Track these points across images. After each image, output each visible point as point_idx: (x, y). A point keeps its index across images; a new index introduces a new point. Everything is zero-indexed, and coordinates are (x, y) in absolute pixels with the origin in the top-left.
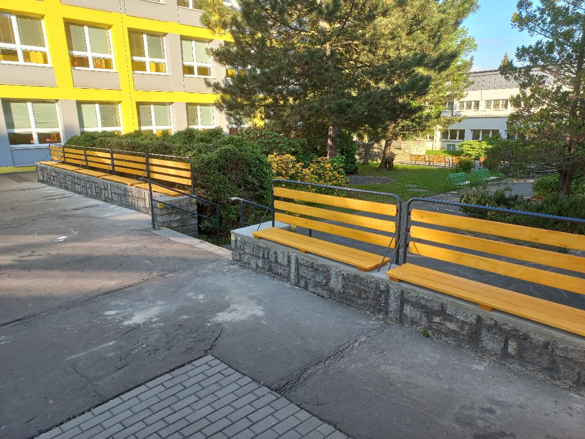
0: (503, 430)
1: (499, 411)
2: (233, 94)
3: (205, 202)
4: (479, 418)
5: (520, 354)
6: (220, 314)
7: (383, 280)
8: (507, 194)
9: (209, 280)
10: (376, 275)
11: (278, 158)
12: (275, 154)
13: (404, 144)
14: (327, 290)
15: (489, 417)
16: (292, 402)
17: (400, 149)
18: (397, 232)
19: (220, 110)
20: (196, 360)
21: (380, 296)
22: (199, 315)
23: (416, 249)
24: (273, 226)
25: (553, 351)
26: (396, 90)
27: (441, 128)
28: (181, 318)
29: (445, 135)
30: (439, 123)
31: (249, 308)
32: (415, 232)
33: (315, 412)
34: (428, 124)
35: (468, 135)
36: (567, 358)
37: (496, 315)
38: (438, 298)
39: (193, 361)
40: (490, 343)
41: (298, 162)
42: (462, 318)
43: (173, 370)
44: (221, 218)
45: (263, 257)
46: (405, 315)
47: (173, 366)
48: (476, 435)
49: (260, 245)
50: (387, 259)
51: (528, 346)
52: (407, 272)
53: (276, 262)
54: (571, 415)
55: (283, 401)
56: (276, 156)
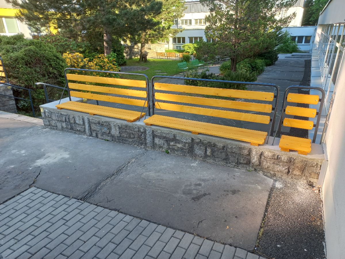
0: (205, 193)
1: (203, 184)
2: (29, 9)
3: (19, 88)
4: (194, 189)
5: (213, 154)
6: (38, 161)
7: (142, 126)
8: (207, 73)
9: (28, 140)
10: (138, 123)
11: (70, 55)
12: (68, 52)
13: (152, 46)
14: (110, 136)
15: (199, 188)
16: (91, 204)
17: (150, 49)
18: (148, 97)
19: (21, 20)
20: (23, 192)
21: (141, 135)
22: (23, 163)
23: (159, 106)
24: (70, 100)
25: (226, 150)
26: (143, 10)
27: (172, 35)
28: (9, 168)
29: (174, 40)
30: (170, 32)
31: (59, 154)
32: (158, 96)
33: (106, 206)
34: (164, 33)
35: (187, 40)
36: (233, 152)
37: (200, 136)
38: (171, 131)
39: (21, 193)
40: (199, 151)
41: (85, 58)
42: (184, 141)
43: (7, 201)
44: (33, 99)
45: (66, 121)
46: (156, 144)
47: (6, 199)
48: (193, 198)
49: (63, 113)
50: (143, 113)
51: (216, 149)
52: (155, 119)
53: (75, 123)
54: (234, 179)
55: (86, 204)
56: (68, 54)
